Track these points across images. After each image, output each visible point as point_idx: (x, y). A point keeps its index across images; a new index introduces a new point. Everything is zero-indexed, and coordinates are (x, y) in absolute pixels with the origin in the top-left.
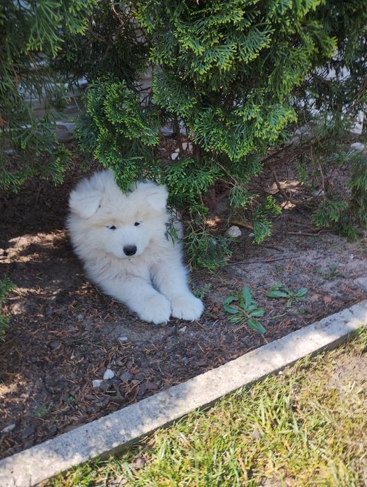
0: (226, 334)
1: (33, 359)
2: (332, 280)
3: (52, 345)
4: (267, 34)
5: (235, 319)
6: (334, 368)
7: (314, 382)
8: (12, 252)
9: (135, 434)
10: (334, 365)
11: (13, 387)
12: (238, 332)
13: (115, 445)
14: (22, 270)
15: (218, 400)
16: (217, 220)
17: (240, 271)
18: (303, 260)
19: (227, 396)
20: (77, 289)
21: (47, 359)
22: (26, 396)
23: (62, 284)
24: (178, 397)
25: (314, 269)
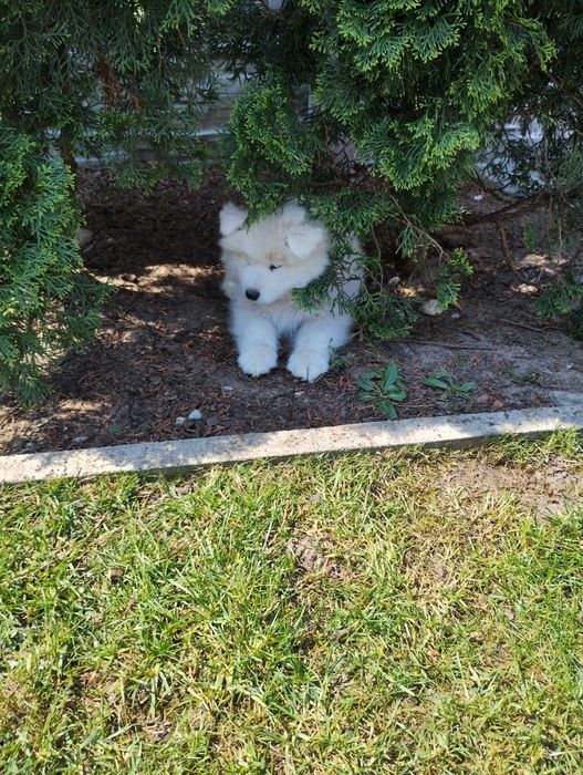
0: (348, 409)
1: (127, 387)
2: (522, 385)
3: (152, 379)
4: (455, 28)
5: (367, 397)
6: (450, 469)
7: (417, 476)
8: (144, 281)
9: (192, 462)
10: (452, 466)
11: (97, 406)
12: (362, 411)
13: (169, 465)
14: (148, 300)
15: (293, 457)
16: (420, 289)
17: (407, 350)
18: (499, 356)
19: (304, 456)
20: (200, 331)
21: (141, 390)
22: (108, 417)
23: (186, 323)
24: (250, 443)
25: (506, 369)
